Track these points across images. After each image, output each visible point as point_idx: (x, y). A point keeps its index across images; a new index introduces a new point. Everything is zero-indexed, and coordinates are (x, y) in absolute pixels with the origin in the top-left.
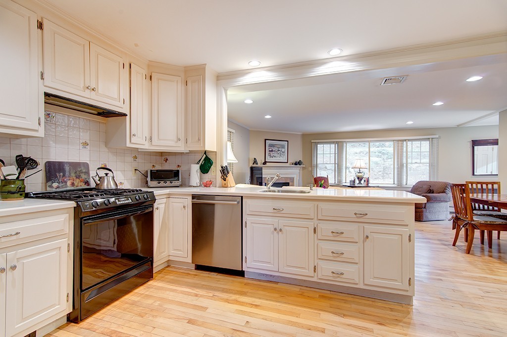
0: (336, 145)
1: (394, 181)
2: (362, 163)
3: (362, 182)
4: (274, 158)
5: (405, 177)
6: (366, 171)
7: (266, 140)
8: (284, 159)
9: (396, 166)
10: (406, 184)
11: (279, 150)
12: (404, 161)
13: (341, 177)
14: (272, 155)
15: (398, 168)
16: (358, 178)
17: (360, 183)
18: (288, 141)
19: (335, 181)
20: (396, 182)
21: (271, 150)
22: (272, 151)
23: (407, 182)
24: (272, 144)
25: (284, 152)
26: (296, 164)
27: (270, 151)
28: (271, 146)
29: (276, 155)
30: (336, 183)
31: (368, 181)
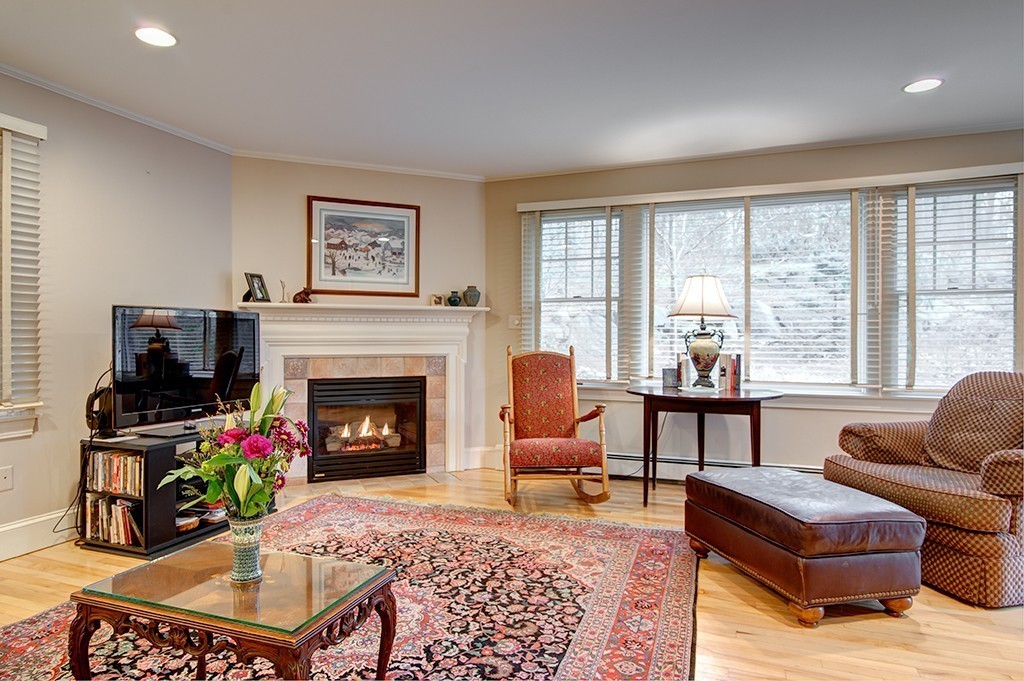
0: (615, 222)
1: (854, 374)
2: (708, 292)
3: (715, 374)
4: (350, 276)
5: (902, 355)
6: (730, 328)
7: (310, 199)
8: (403, 282)
9: (863, 306)
10: (910, 386)
11: (374, 245)
12: (901, 283)
13: (632, 357)
14: (341, 263)
15: (872, 314)
16: (696, 359)
17: (704, 379)
18: (417, 209)
19: (609, 369)
20: (862, 378)
21: (336, 241)
22: (343, 246)
23: (911, 375)
24: (342, 219)
25: (399, 253)
26: (453, 301)
27: (329, 246)
28: (335, 223)
29: (361, 264)
30: (615, 377)
31: (736, 373)
